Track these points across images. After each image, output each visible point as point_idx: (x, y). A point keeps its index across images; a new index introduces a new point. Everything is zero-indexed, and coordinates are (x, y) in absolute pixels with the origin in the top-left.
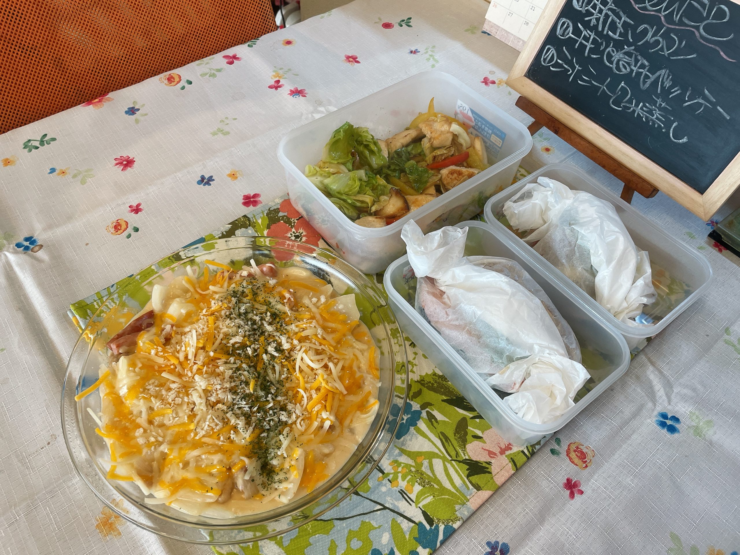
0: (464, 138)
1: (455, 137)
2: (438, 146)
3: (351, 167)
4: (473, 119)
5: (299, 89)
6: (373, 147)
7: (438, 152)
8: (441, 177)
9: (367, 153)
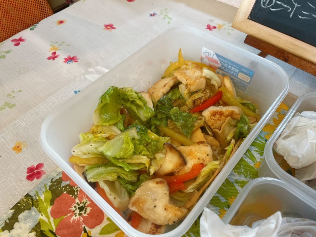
0: (216, 80)
1: (208, 80)
2: (195, 90)
3: (122, 128)
4: (219, 62)
5: (72, 57)
6: (138, 102)
7: (196, 96)
8: (205, 119)
9: (134, 108)
